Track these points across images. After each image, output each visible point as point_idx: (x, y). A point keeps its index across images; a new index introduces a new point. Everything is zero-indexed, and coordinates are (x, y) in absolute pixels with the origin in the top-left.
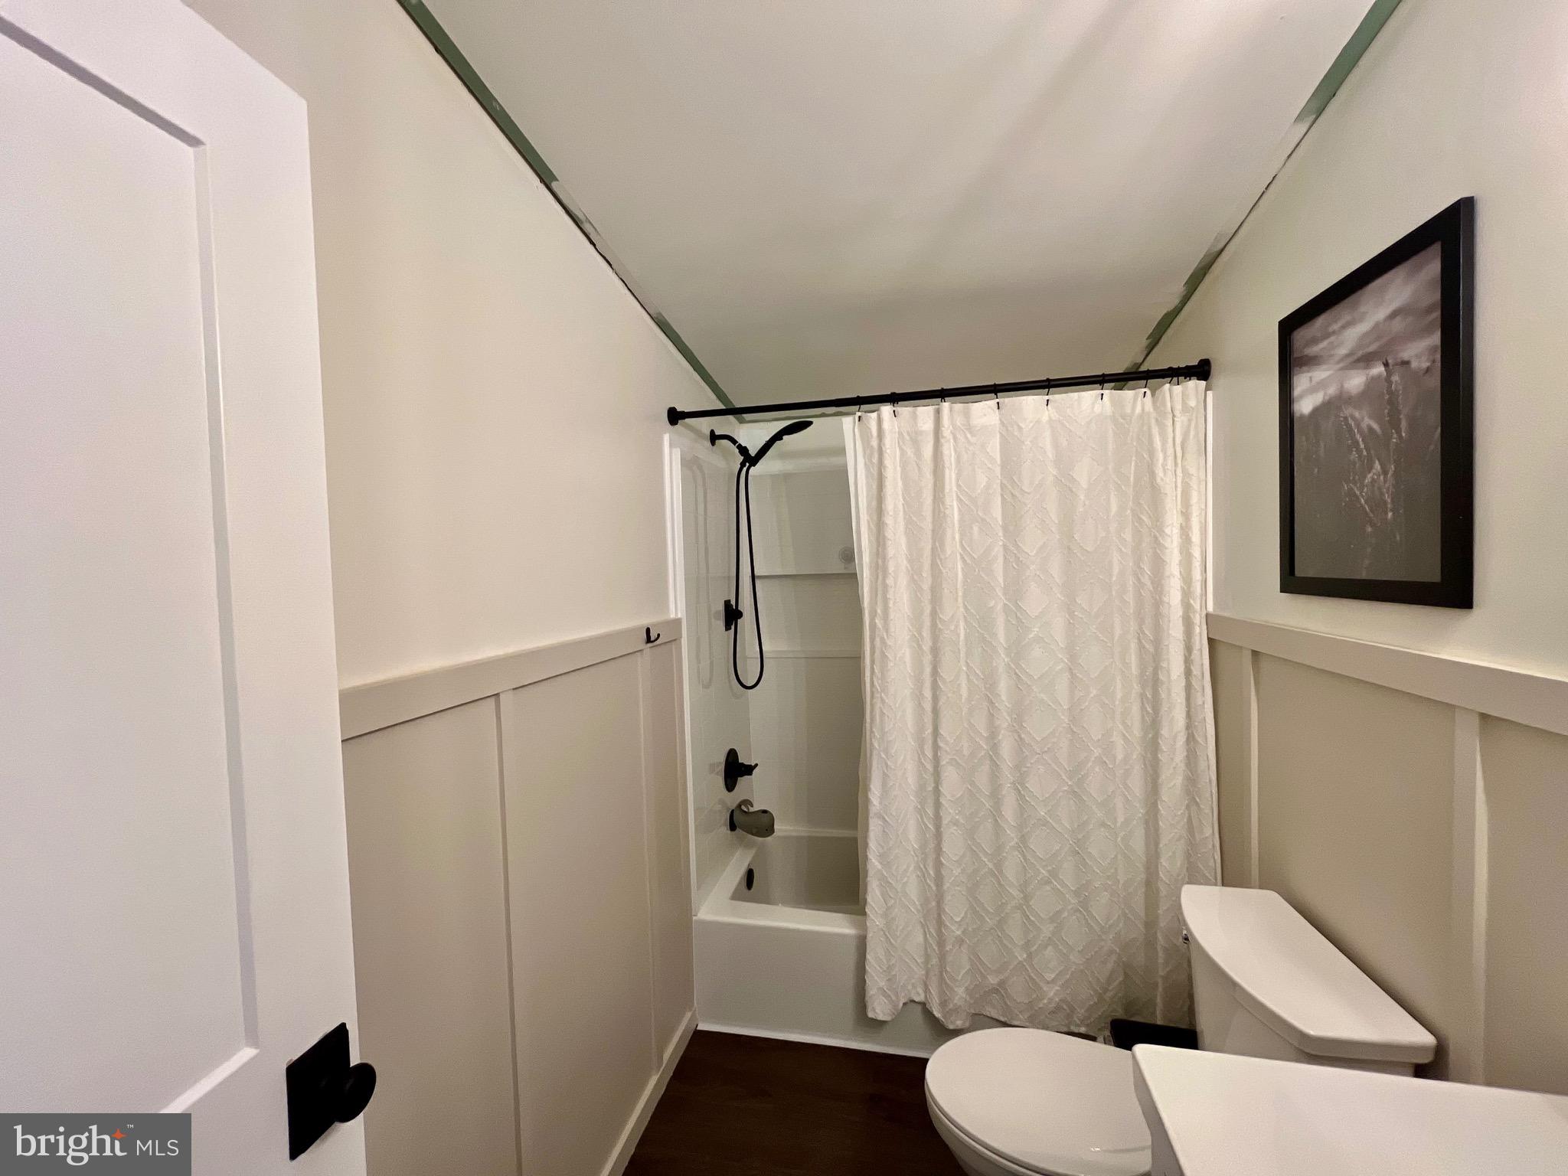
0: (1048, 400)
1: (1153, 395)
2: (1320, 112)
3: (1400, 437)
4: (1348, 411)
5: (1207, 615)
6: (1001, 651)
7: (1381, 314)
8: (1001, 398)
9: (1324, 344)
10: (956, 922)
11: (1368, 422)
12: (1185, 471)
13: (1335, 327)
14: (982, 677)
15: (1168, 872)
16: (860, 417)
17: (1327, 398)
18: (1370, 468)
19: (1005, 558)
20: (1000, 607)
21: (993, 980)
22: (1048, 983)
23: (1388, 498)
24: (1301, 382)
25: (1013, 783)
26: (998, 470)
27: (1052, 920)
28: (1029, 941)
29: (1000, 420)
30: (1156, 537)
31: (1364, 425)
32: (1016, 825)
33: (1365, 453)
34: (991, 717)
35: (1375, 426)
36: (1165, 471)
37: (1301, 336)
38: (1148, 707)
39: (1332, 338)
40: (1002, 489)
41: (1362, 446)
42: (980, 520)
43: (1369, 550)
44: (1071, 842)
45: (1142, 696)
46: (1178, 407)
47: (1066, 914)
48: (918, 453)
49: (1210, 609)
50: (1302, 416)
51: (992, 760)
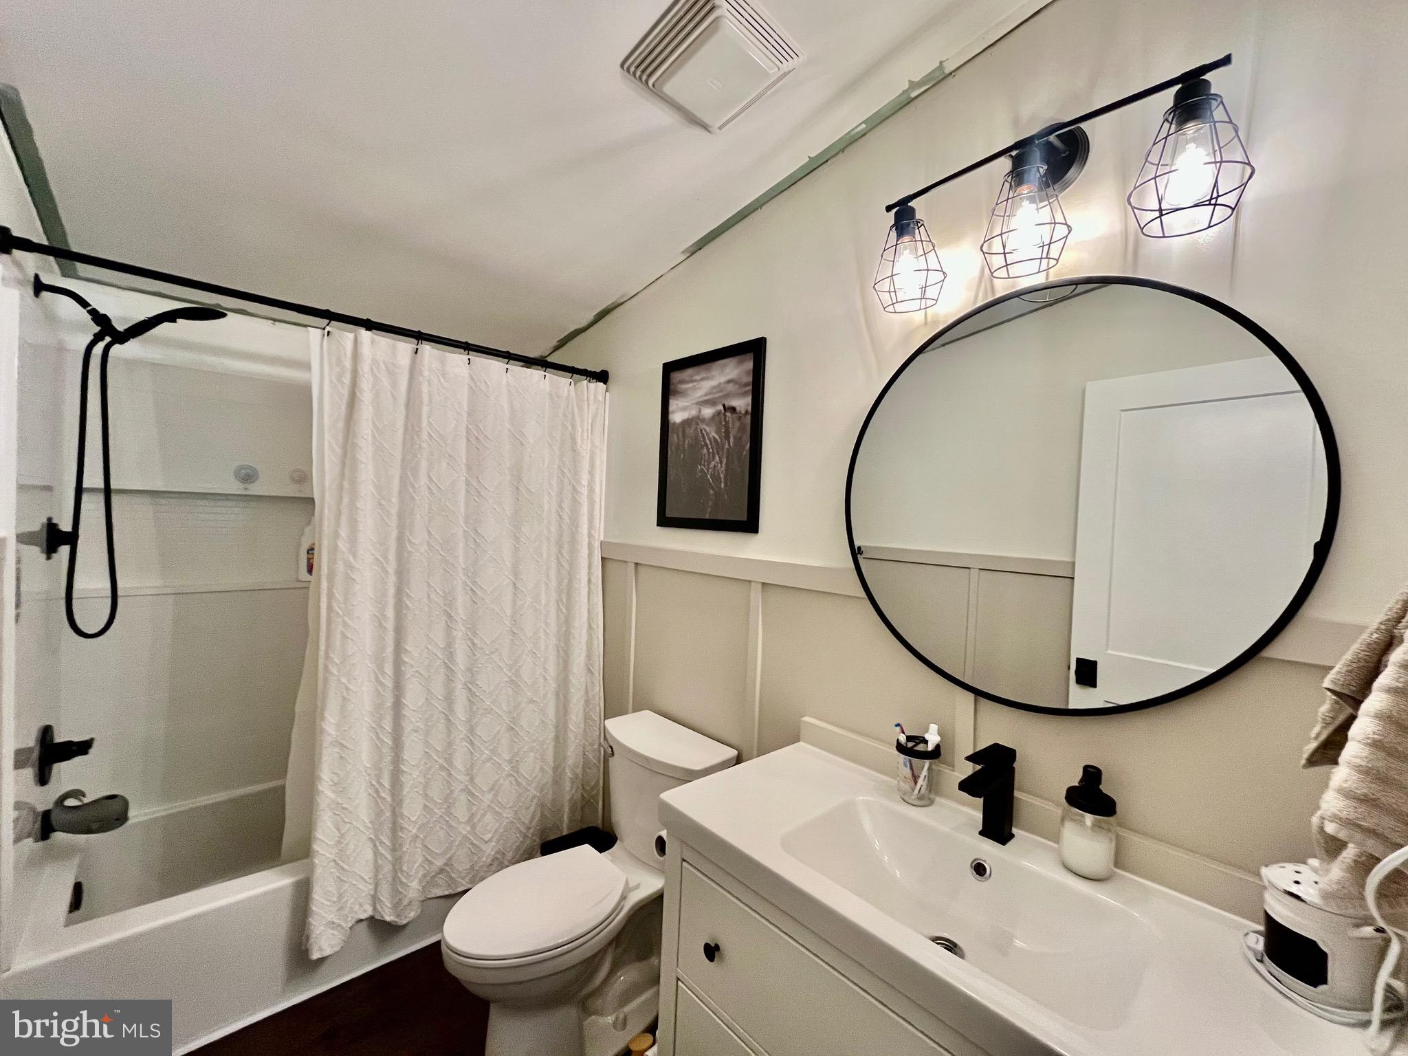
0: (507, 369)
1: (575, 384)
2: (693, 253)
3: (729, 444)
4: (703, 426)
5: (601, 542)
6: (460, 570)
7: (723, 379)
8: (473, 355)
9: (690, 385)
10: (412, 821)
11: (713, 434)
12: (592, 442)
13: (697, 378)
14: (442, 595)
15: (575, 723)
16: (329, 332)
17: (691, 417)
18: (714, 459)
19: (467, 491)
20: (460, 533)
21: (439, 863)
22: (486, 842)
23: (722, 476)
24: (674, 404)
25: (465, 684)
26: (465, 416)
27: (491, 789)
28: (473, 814)
29: (469, 373)
30: (574, 486)
31: (711, 436)
32: (465, 720)
33: (711, 450)
34: (449, 629)
35: (717, 437)
36: (582, 440)
37: (676, 376)
38: (562, 608)
39: (695, 384)
40: (467, 432)
41: (710, 447)
42: (447, 456)
43: (710, 503)
44: (508, 722)
45: (558, 602)
46: (592, 397)
47: (502, 781)
48: (394, 384)
49: (602, 538)
50: (674, 424)
51: (448, 667)
